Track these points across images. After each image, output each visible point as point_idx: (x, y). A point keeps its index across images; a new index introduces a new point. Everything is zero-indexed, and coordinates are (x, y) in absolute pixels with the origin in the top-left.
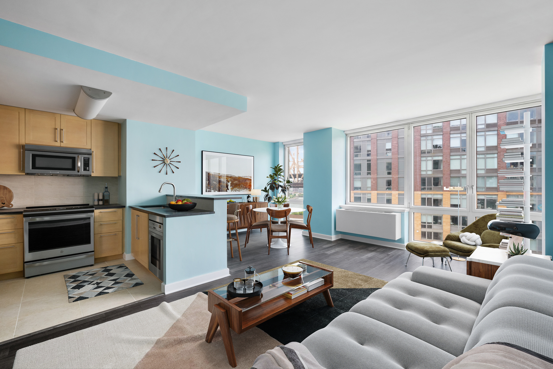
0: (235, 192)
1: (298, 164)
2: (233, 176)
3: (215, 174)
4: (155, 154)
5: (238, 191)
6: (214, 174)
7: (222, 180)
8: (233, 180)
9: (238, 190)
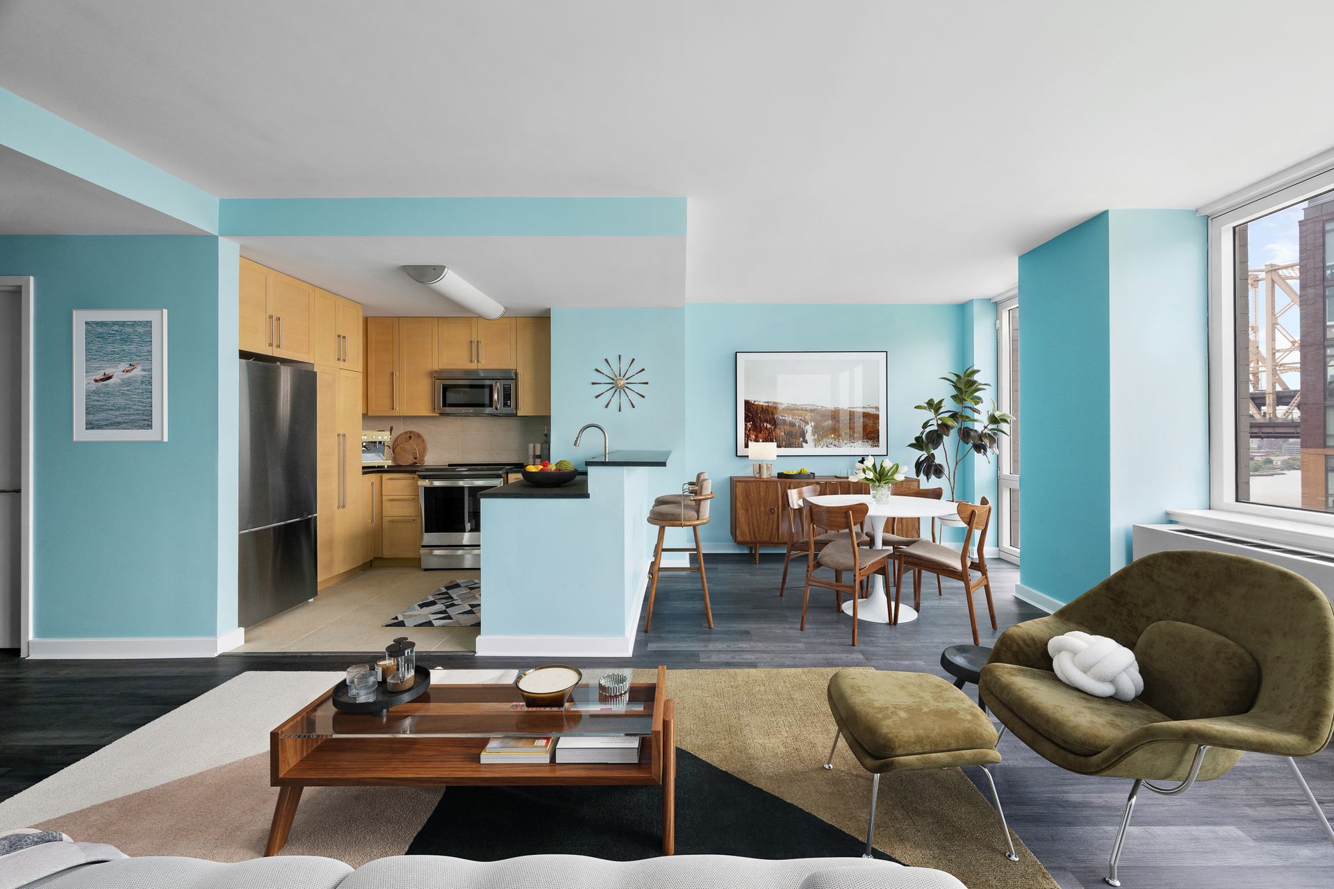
0: (825, 448)
1: (1274, 359)
2: (819, 408)
3: (768, 406)
4: (597, 370)
5: (835, 445)
6: (767, 404)
7: (787, 418)
8: (818, 418)
9: (837, 443)
